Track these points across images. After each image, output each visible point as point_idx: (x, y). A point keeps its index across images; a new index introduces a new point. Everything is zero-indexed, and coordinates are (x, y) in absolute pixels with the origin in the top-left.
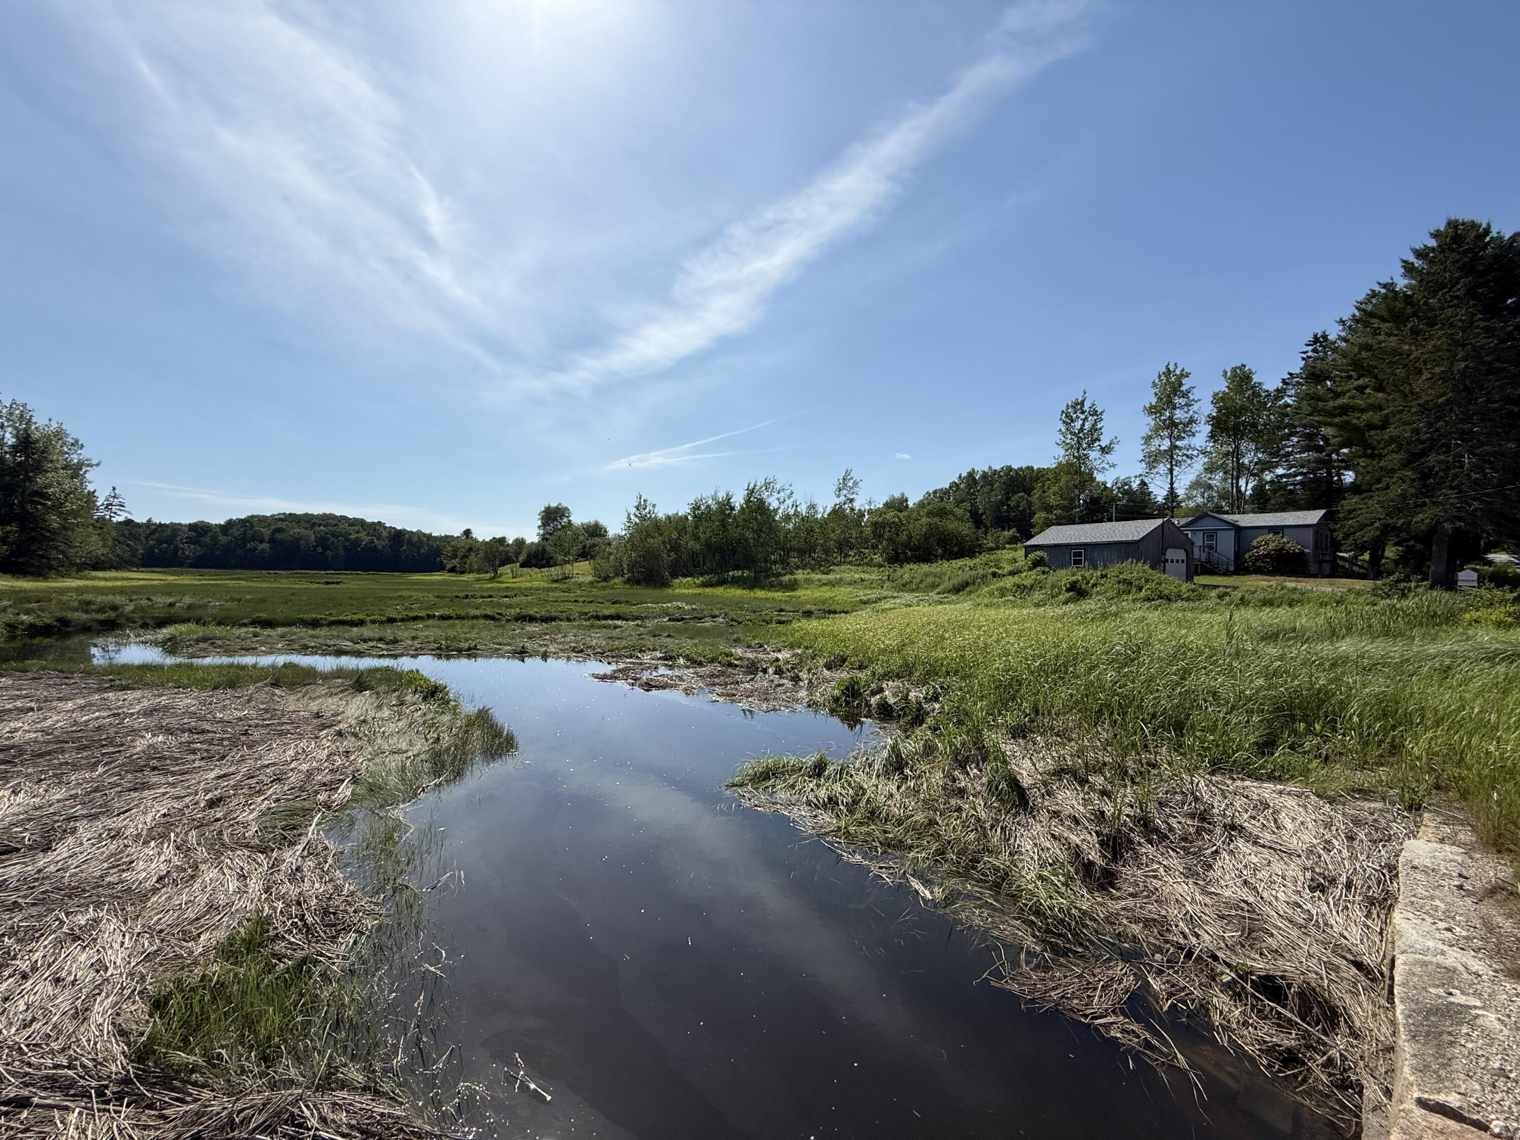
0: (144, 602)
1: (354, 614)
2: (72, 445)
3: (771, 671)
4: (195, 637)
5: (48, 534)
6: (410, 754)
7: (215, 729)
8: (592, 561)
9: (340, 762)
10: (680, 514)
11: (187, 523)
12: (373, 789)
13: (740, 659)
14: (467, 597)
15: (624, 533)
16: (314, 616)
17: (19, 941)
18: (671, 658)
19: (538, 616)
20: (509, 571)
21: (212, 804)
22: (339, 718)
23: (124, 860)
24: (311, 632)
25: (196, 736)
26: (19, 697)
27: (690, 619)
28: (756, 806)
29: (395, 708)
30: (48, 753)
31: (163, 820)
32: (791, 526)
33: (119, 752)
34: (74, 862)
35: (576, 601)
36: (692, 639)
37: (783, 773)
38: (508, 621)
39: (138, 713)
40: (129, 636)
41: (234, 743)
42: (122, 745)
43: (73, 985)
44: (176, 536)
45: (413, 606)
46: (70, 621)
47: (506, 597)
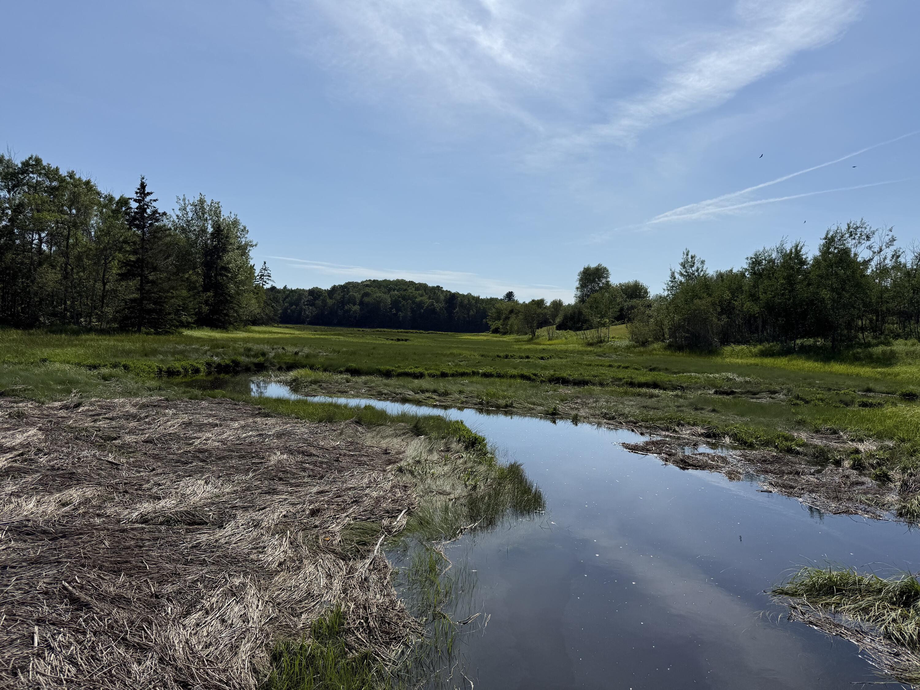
0: (280, 351)
1: (416, 367)
2: (242, 231)
3: (847, 464)
4: (310, 379)
5: (229, 298)
6: (452, 496)
7: (318, 454)
8: (629, 325)
9: (399, 495)
10: (735, 271)
11: (308, 289)
12: (423, 523)
13: (804, 445)
14: (507, 357)
15: (666, 293)
16: (388, 367)
17: (205, 587)
18: (715, 436)
19: (571, 378)
20: (546, 333)
21: (314, 513)
22: (401, 456)
23: (261, 544)
24: (385, 381)
25: (307, 458)
26: (211, 416)
27: (742, 393)
28: (811, 623)
29: (443, 454)
30: (224, 458)
31: (284, 520)
32: (888, 283)
33: (261, 463)
34: (234, 539)
35: (610, 366)
36: (742, 416)
37: (853, 591)
38: (542, 382)
39: (273, 435)
40: (271, 376)
41: (330, 468)
42: (263, 458)
43: (231, 627)
44: (300, 300)
45: (461, 363)
46: (239, 363)
47: (542, 358)
